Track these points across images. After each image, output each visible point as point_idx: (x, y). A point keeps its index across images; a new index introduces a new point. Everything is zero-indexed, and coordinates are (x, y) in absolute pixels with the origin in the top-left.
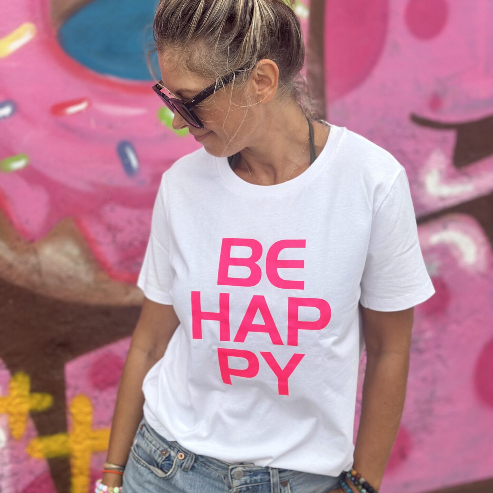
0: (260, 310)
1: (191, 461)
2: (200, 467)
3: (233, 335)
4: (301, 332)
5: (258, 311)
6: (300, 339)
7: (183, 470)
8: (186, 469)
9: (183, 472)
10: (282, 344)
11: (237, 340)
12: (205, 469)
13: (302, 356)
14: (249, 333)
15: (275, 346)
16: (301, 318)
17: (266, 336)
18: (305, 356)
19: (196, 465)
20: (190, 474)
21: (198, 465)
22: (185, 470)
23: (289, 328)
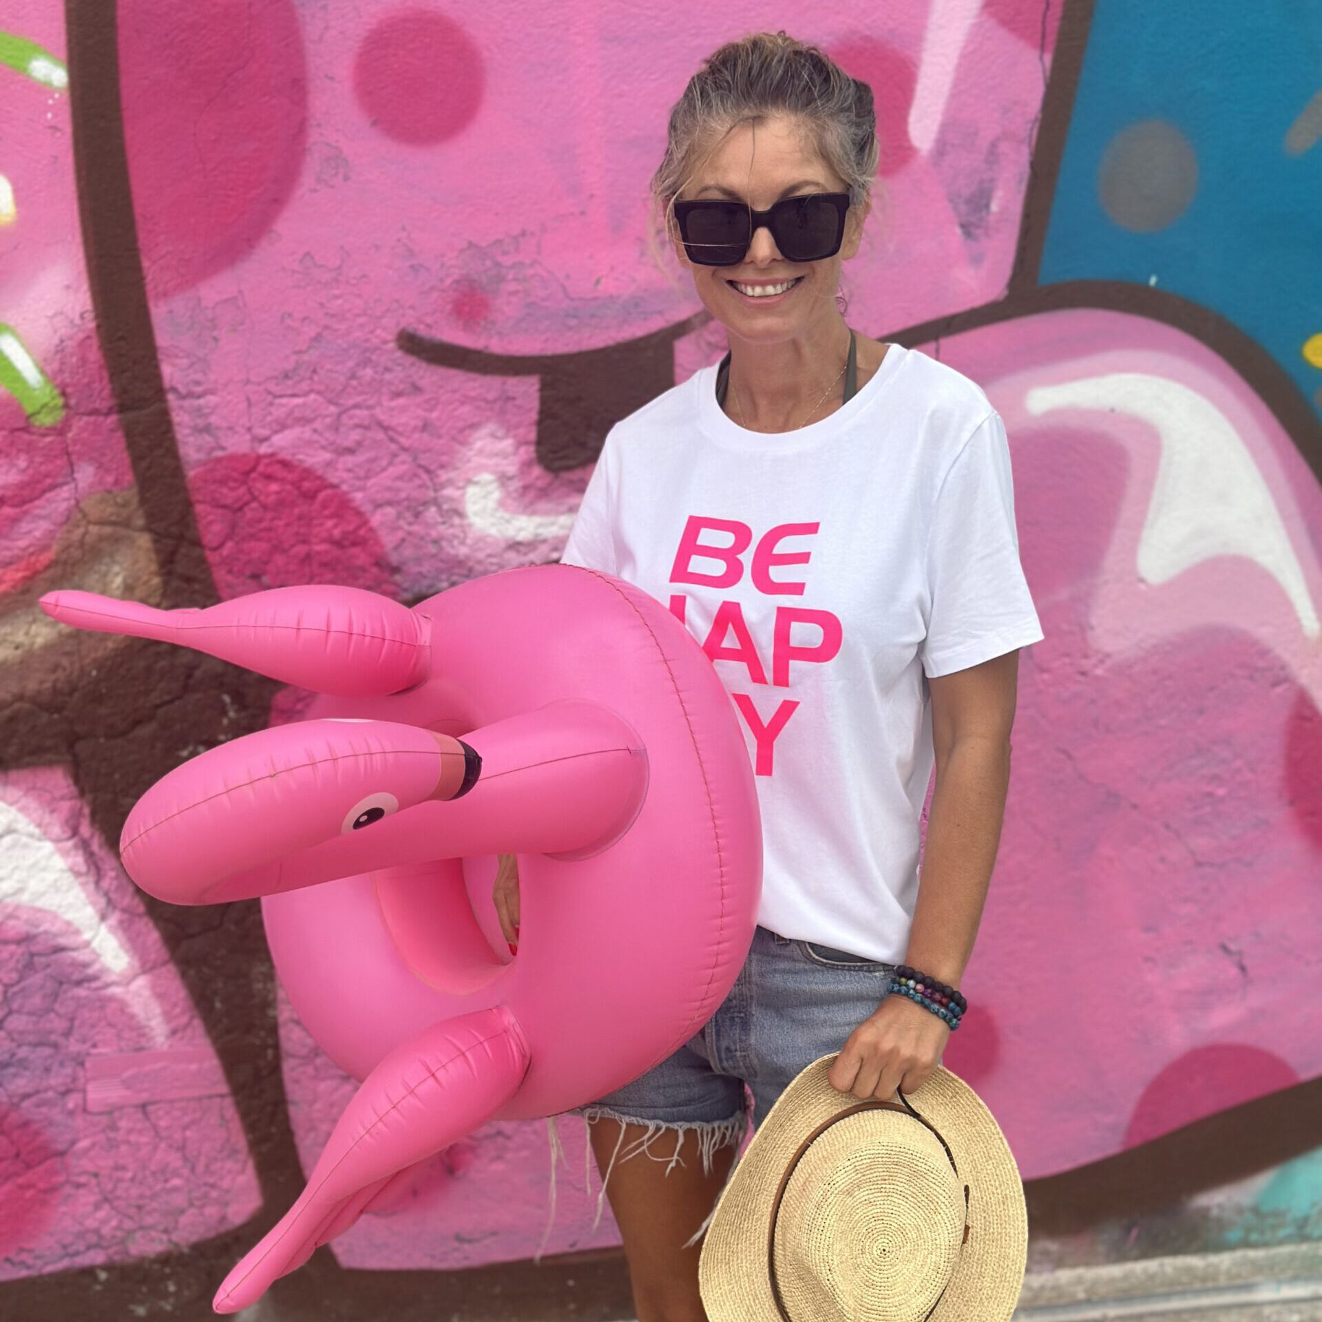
0: (734, 627)
4: (795, 666)
5: (731, 628)
6: (792, 677)
10: (766, 683)
13: (795, 704)
15: (757, 686)
16: (795, 641)
17: (743, 668)
18: (800, 706)
23: (776, 657)
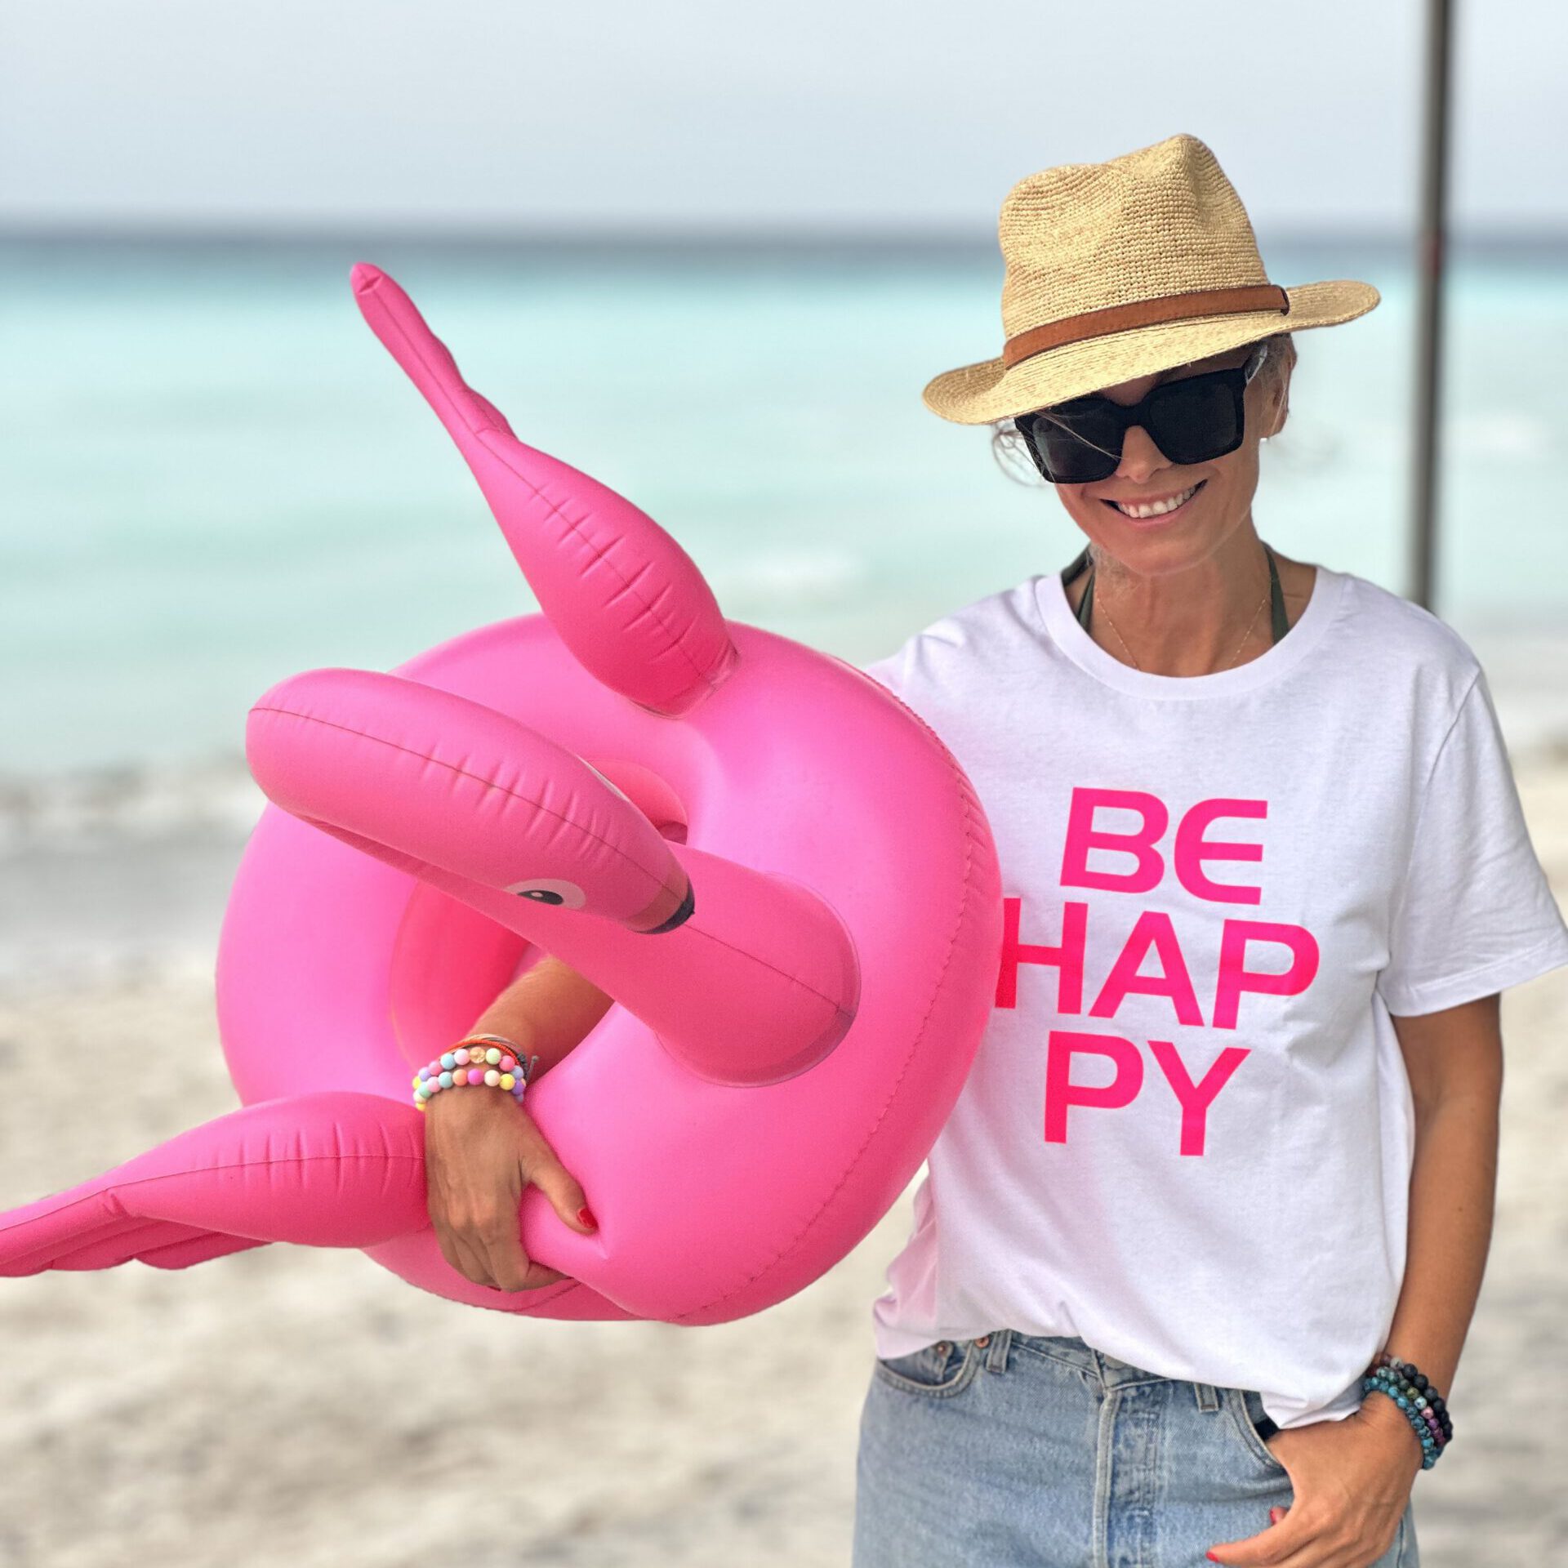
0: (1158, 945)
1: (1004, 1347)
2: (1026, 1360)
3: (1089, 999)
4: (1248, 1000)
5: (1153, 947)
6: (1242, 1015)
7: (991, 1372)
8: (995, 1367)
9: (992, 1377)
10: (1201, 1024)
11: (1097, 1011)
12: (1038, 1363)
13: (1243, 1053)
14: (1128, 996)
15: (1187, 1028)
16: (1248, 967)
17: (1166, 1003)
18: (1248, 1056)
19: (1016, 1355)
20: (1007, 1380)
21: (1021, 1355)
22: (994, 1371)
23: (1220, 987)
